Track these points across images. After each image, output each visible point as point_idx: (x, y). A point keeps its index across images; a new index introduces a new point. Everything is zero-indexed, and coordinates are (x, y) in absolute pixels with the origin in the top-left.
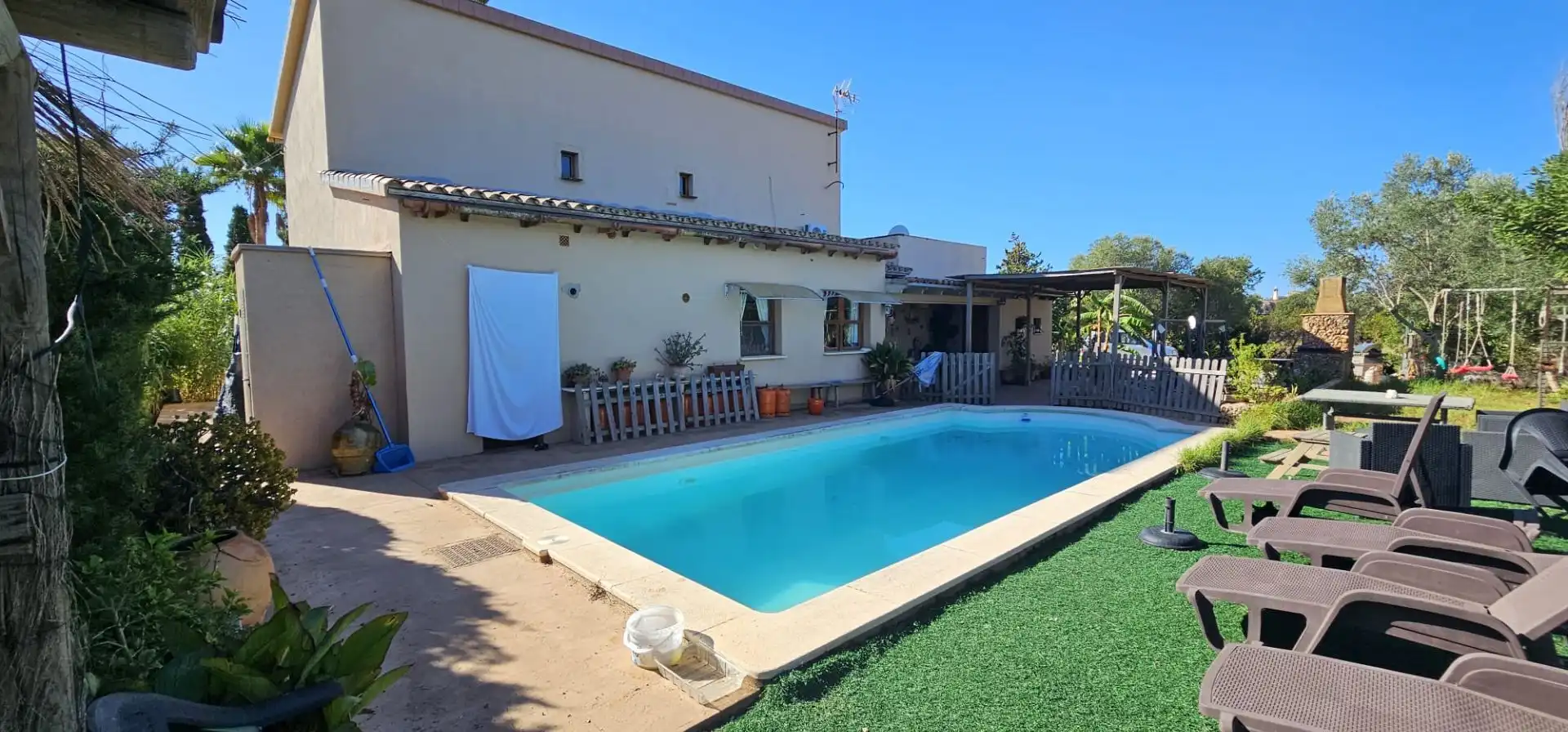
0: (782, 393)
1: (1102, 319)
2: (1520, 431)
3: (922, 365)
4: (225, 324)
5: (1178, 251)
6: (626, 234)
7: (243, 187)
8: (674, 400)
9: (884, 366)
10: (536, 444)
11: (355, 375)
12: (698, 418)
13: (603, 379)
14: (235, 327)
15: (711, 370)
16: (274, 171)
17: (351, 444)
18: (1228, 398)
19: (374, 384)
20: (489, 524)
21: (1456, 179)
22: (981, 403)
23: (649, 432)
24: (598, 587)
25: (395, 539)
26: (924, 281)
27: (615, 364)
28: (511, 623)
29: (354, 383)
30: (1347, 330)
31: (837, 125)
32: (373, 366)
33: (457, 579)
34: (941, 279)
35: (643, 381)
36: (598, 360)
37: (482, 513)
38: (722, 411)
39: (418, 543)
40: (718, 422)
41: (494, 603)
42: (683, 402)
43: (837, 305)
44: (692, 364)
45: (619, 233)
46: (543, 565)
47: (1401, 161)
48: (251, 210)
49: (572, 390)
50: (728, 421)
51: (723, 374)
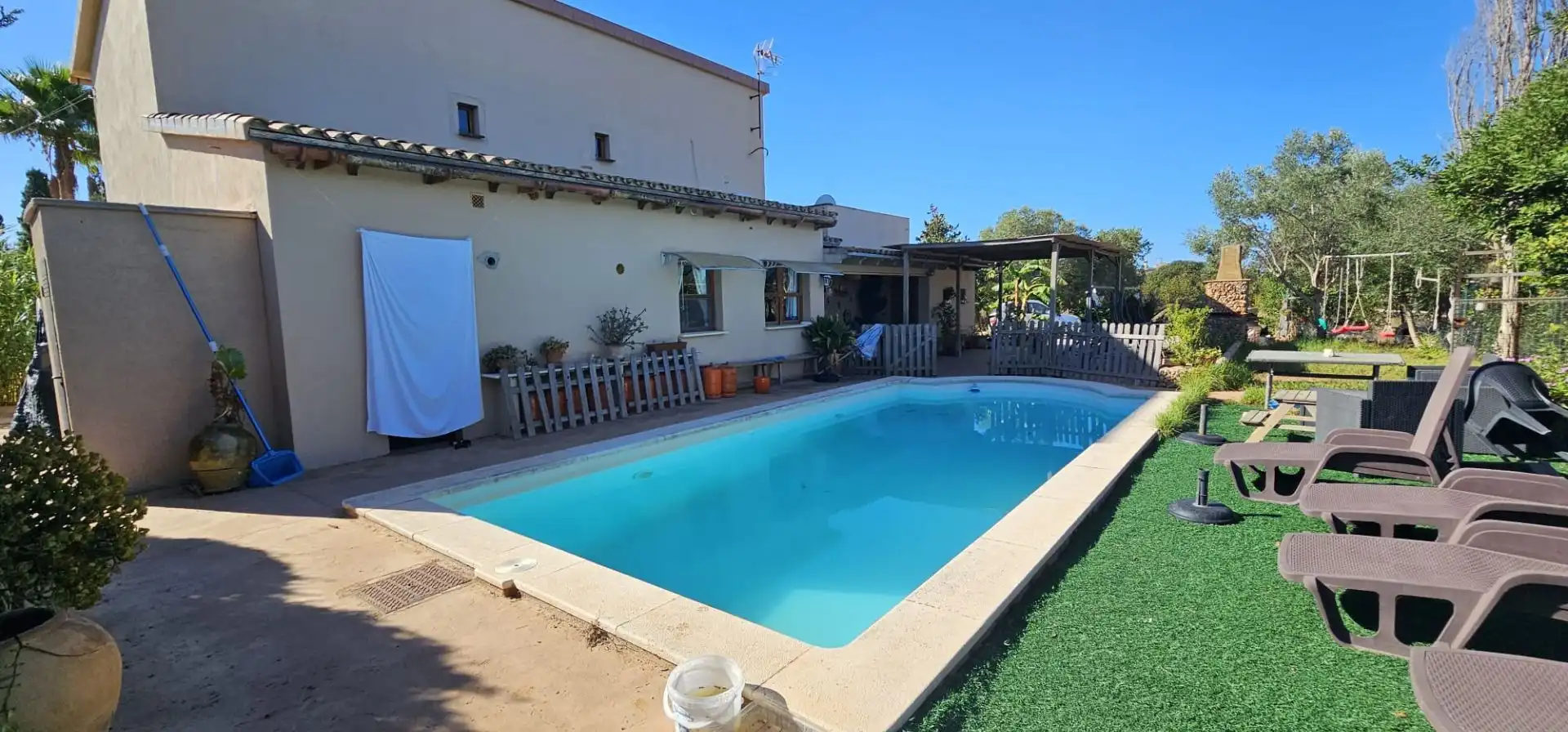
0: (728, 372)
1: (1019, 289)
2: (1482, 385)
3: (863, 338)
4: (24, 310)
5: (1077, 224)
6: (550, 195)
7: (39, 144)
8: (614, 384)
9: (826, 340)
10: (454, 440)
11: (215, 366)
12: (640, 403)
13: (532, 363)
14: (38, 313)
15: (650, 349)
16: (81, 126)
17: (215, 454)
18: (1166, 361)
19: (242, 377)
20: (420, 548)
21: (1337, 153)
22: (923, 375)
23: (587, 421)
24: (597, 629)
25: (296, 578)
26: (863, 251)
27: (545, 345)
28: (490, 691)
29: (216, 377)
30: (1245, 295)
31: (759, 89)
32: (239, 354)
33: (397, 630)
34: (878, 248)
35: (576, 363)
36: (524, 338)
37: (410, 534)
38: (665, 394)
39: (327, 581)
40: (662, 406)
41: (460, 662)
42: (623, 385)
43: (775, 275)
44: (633, 343)
45: (542, 194)
46: (508, 600)
47: (1290, 136)
48: (50, 172)
49: (497, 377)
50: (673, 405)
51: (664, 353)
